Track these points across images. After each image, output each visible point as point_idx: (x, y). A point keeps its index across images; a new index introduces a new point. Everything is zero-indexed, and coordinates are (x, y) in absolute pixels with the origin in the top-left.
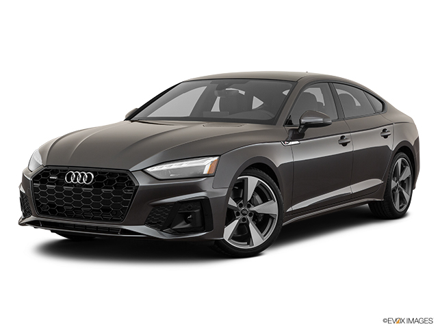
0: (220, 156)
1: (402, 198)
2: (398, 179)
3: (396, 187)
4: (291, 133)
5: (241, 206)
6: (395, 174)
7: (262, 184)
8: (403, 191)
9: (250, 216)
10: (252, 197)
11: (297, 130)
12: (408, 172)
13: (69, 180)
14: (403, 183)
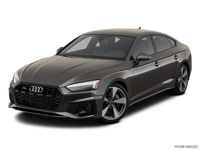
0: (100, 79)
1: (183, 85)
2: (181, 77)
3: (181, 81)
4: (133, 63)
5: (110, 100)
6: (180, 75)
7: (119, 90)
8: (184, 82)
9: (114, 105)
10: (115, 96)
11: (136, 62)
12: (186, 73)
13: (31, 90)
14: (184, 79)
